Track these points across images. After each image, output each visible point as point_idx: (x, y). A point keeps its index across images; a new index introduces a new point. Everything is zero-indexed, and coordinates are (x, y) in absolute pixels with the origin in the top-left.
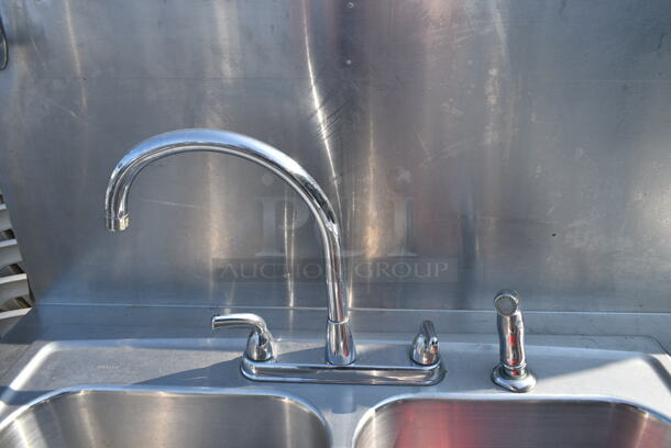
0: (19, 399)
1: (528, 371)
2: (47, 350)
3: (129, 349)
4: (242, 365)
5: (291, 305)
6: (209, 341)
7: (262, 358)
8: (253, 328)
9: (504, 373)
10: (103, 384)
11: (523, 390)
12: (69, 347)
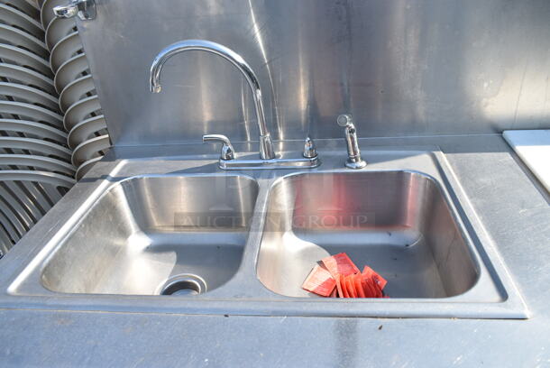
0: (115, 180)
1: (362, 159)
2: (123, 163)
3: (162, 161)
4: (219, 164)
5: (249, 139)
6: (205, 156)
7: (229, 159)
8: (223, 142)
9: (350, 161)
10: (153, 174)
11: (360, 168)
12: (133, 161)
